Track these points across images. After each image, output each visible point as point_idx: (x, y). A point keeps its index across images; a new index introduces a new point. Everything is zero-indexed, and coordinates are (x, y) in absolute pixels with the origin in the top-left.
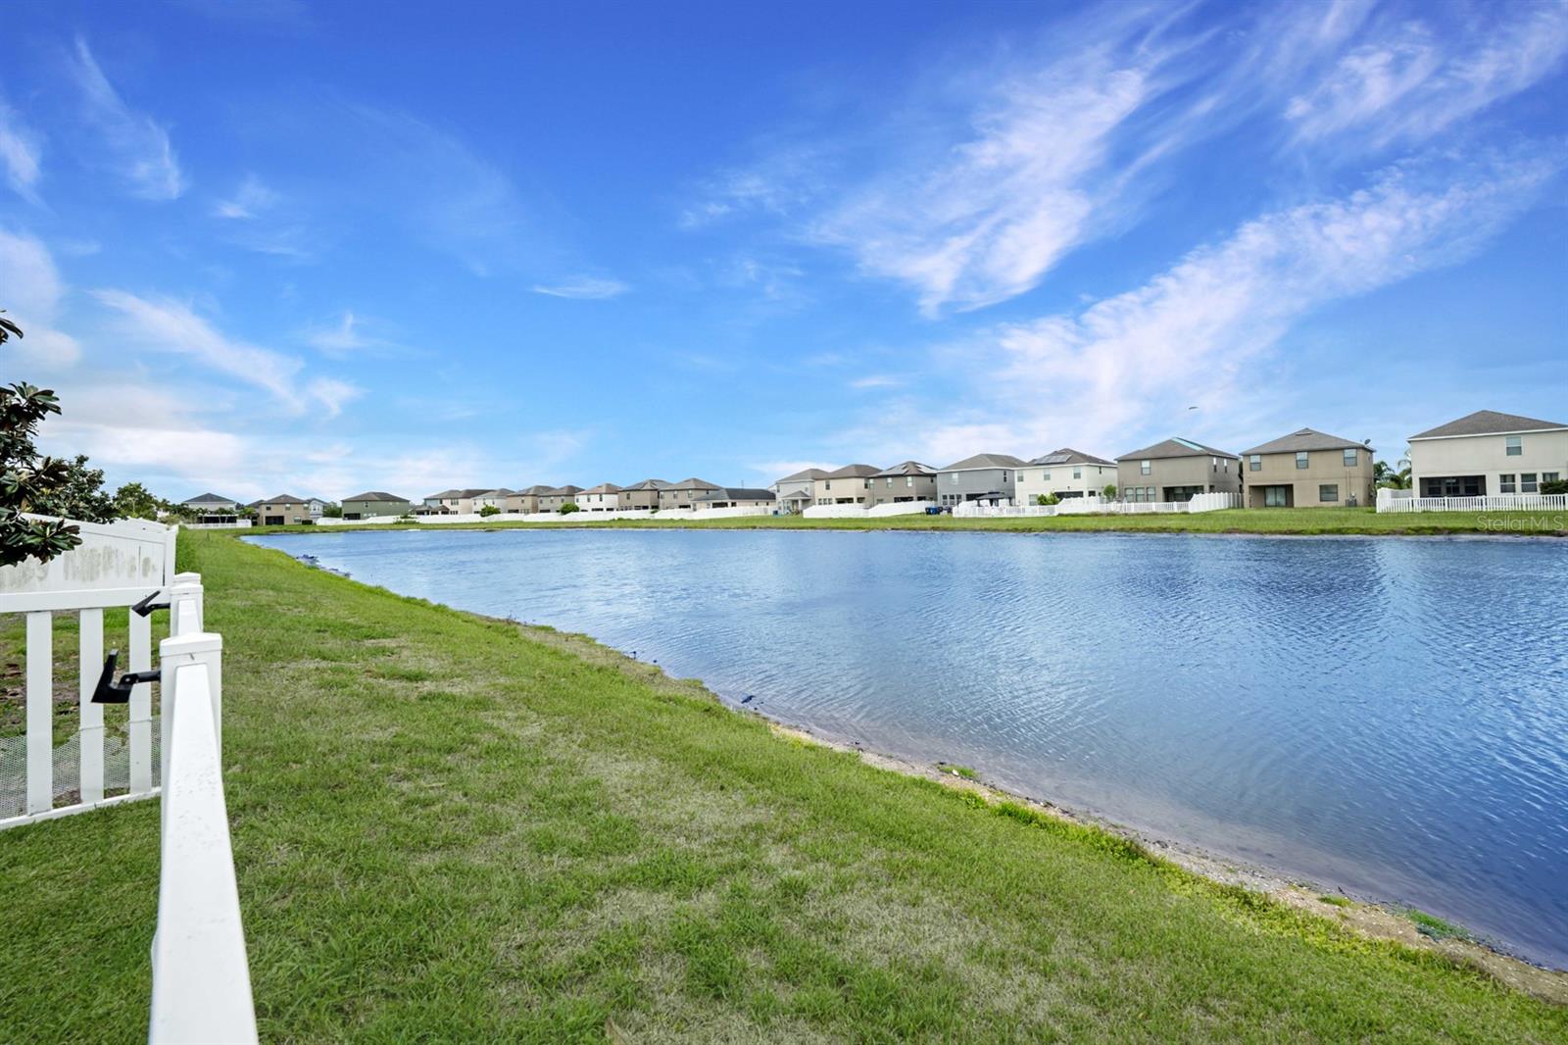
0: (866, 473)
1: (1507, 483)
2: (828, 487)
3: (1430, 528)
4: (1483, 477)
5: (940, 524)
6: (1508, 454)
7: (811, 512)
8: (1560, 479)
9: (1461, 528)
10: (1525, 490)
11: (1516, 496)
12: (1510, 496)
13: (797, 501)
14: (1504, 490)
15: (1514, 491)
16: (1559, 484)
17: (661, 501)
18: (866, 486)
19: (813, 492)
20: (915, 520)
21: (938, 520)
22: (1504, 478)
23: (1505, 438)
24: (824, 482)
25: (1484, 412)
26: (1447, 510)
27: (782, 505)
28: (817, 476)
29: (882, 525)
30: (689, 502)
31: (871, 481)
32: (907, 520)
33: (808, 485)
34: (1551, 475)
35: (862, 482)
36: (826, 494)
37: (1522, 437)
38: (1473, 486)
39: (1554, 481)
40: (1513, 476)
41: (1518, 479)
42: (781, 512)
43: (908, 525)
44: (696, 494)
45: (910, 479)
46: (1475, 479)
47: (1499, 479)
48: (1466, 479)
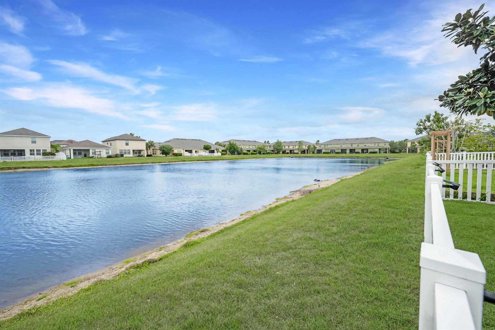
1: (32, 152)
3: (7, 168)
4: (24, 150)
6: (32, 143)
8: (47, 151)
9: (19, 167)
10: (37, 154)
11: (35, 156)
12: (33, 157)
14: (31, 154)
15: (34, 155)
16: (47, 153)
22: (31, 150)
23: (31, 138)
25: (23, 129)
26: (12, 161)
34: (45, 150)
37: (36, 138)
38: (21, 153)
39: (46, 152)
40: (34, 150)
41: (35, 151)
46: (21, 150)
47: (29, 151)
48: (18, 150)
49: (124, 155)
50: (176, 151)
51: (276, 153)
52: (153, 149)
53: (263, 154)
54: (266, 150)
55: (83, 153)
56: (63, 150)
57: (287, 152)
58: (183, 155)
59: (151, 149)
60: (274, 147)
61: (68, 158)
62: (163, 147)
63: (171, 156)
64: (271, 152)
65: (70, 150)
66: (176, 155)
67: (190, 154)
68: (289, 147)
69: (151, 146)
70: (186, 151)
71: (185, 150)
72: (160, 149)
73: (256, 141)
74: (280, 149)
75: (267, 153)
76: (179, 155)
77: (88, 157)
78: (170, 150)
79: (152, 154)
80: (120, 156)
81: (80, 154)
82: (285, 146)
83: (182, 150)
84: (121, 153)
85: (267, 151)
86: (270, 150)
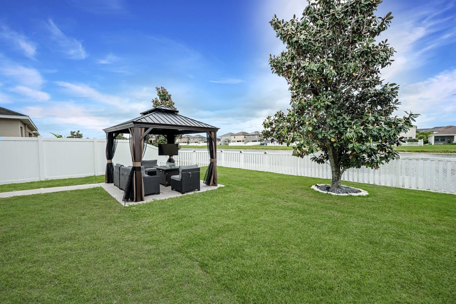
0: (245, 134)
2: (235, 138)
5: (264, 148)
7: (231, 144)
8: (412, 139)
13: (226, 141)
17: (190, 141)
18: (245, 138)
19: (231, 139)
20: (257, 147)
21: (263, 147)
24: (234, 136)
27: (222, 142)
28: (232, 135)
29: (249, 148)
30: (197, 141)
31: (246, 136)
32: (255, 147)
33: (229, 137)
35: (244, 136)
36: (234, 140)
42: (222, 144)
43: (256, 148)
44: (199, 139)
45: (256, 136)
55: (446, 140)
65: (432, 137)
81: (443, 140)
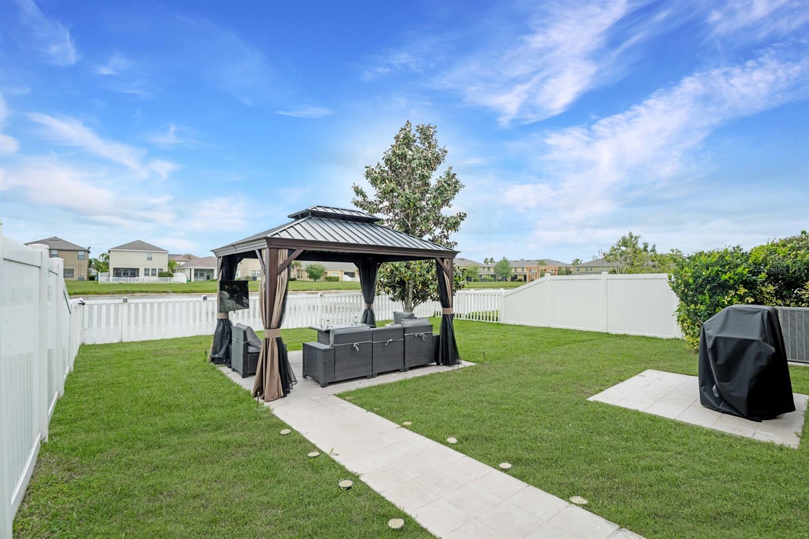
1: (147, 272)
3: (124, 291)
4: (138, 269)
6: (147, 260)
9: (137, 291)
10: (153, 275)
11: (150, 278)
12: (147, 277)
14: (145, 275)
15: (149, 275)
16: (164, 273)
22: (145, 269)
23: (147, 253)
25: (139, 240)
34: (161, 269)
37: (153, 254)
38: (134, 272)
40: (149, 269)
41: (150, 271)
46: (134, 269)
47: (144, 270)
48: (131, 269)
49: (257, 278)
50: (330, 274)
51: (499, 281)
52: (298, 270)
53: (475, 281)
54: (480, 273)
55: (205, 275)
56: (182, 269)
57: (519, 278)
58: (340, 280)
59: (295, 270)
60: (495, 269)
61: (188, 281)
62: (312, 268)
63: (323, 281)
64: (490, 278)
65: (191, 270)
66: (330, 279)
67: (351, 278)
68: (523, 271)
69: (295, 266)
70: (346, 273)
71: (343, 273)
72: (307, 271)
73: (463, 259)
74: (506, 274)
75: (482, 280)
76: (334, 280)
77: (212, 279)
78: (320, 272)
79: (296, 277)
80: (252, 280)
81: (202, 275)
82: (516, 268)
83: (340, 273)
84: (254, 276)
85: (481, 276)
86: (489, 275)
